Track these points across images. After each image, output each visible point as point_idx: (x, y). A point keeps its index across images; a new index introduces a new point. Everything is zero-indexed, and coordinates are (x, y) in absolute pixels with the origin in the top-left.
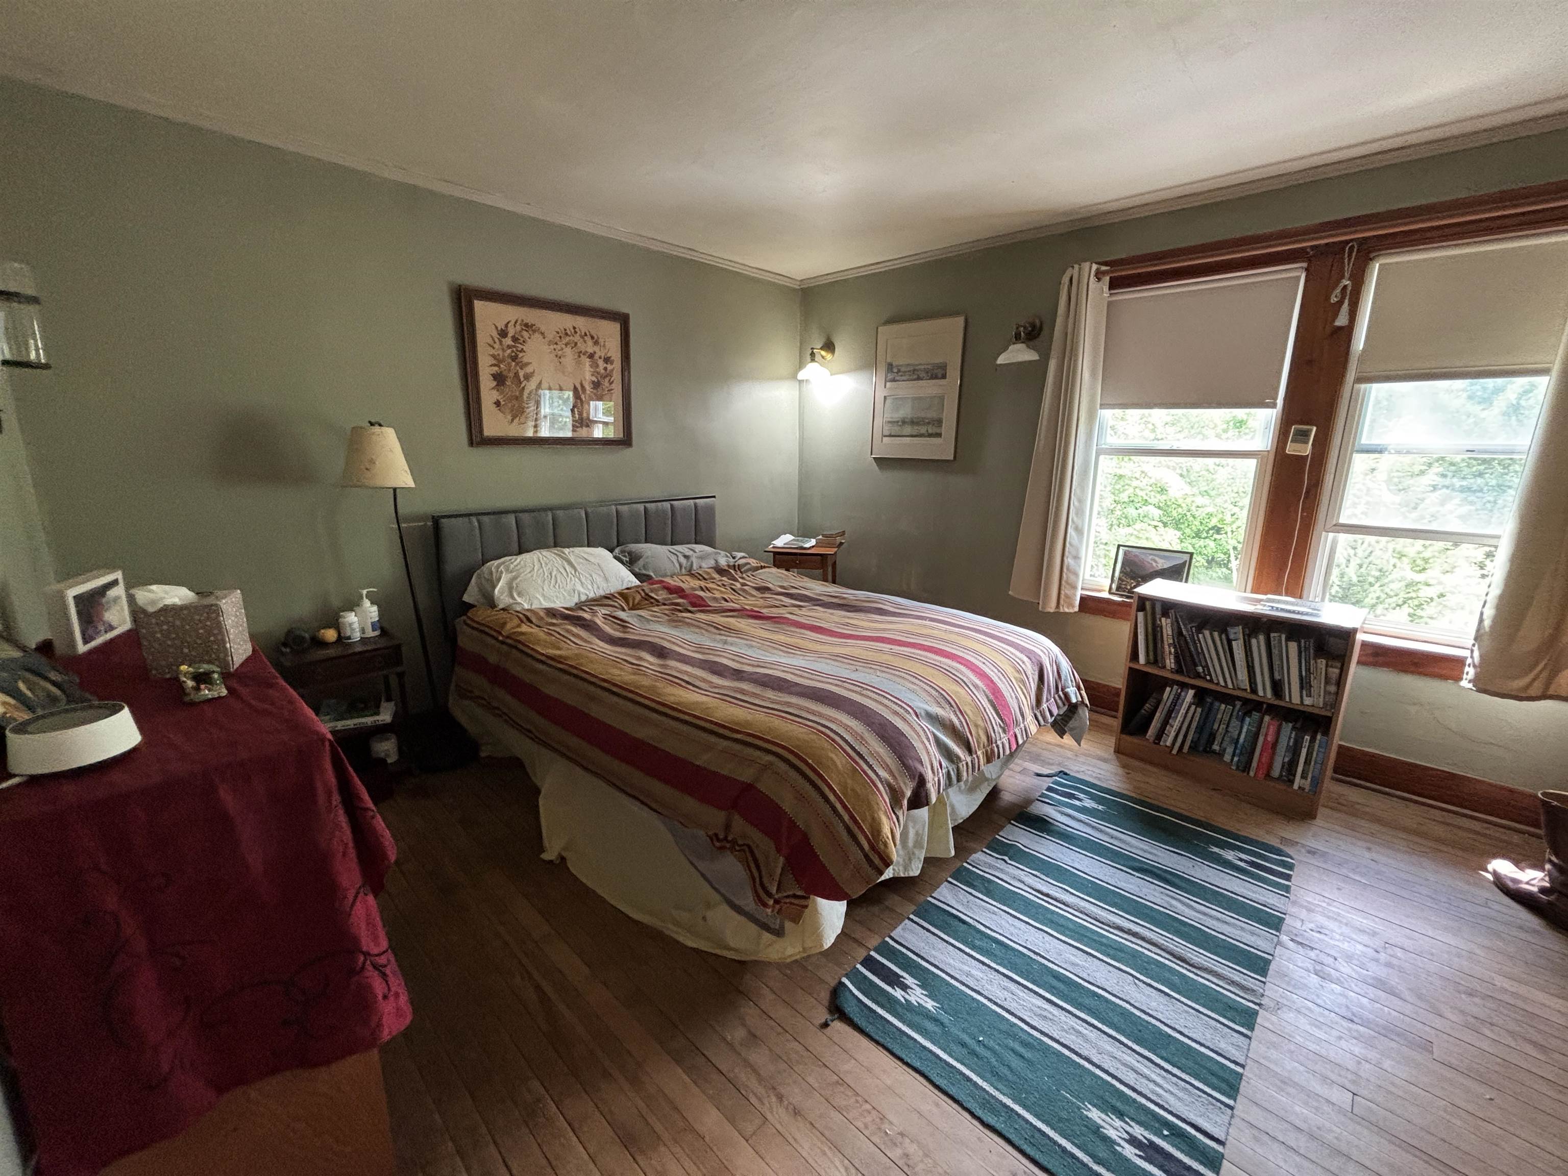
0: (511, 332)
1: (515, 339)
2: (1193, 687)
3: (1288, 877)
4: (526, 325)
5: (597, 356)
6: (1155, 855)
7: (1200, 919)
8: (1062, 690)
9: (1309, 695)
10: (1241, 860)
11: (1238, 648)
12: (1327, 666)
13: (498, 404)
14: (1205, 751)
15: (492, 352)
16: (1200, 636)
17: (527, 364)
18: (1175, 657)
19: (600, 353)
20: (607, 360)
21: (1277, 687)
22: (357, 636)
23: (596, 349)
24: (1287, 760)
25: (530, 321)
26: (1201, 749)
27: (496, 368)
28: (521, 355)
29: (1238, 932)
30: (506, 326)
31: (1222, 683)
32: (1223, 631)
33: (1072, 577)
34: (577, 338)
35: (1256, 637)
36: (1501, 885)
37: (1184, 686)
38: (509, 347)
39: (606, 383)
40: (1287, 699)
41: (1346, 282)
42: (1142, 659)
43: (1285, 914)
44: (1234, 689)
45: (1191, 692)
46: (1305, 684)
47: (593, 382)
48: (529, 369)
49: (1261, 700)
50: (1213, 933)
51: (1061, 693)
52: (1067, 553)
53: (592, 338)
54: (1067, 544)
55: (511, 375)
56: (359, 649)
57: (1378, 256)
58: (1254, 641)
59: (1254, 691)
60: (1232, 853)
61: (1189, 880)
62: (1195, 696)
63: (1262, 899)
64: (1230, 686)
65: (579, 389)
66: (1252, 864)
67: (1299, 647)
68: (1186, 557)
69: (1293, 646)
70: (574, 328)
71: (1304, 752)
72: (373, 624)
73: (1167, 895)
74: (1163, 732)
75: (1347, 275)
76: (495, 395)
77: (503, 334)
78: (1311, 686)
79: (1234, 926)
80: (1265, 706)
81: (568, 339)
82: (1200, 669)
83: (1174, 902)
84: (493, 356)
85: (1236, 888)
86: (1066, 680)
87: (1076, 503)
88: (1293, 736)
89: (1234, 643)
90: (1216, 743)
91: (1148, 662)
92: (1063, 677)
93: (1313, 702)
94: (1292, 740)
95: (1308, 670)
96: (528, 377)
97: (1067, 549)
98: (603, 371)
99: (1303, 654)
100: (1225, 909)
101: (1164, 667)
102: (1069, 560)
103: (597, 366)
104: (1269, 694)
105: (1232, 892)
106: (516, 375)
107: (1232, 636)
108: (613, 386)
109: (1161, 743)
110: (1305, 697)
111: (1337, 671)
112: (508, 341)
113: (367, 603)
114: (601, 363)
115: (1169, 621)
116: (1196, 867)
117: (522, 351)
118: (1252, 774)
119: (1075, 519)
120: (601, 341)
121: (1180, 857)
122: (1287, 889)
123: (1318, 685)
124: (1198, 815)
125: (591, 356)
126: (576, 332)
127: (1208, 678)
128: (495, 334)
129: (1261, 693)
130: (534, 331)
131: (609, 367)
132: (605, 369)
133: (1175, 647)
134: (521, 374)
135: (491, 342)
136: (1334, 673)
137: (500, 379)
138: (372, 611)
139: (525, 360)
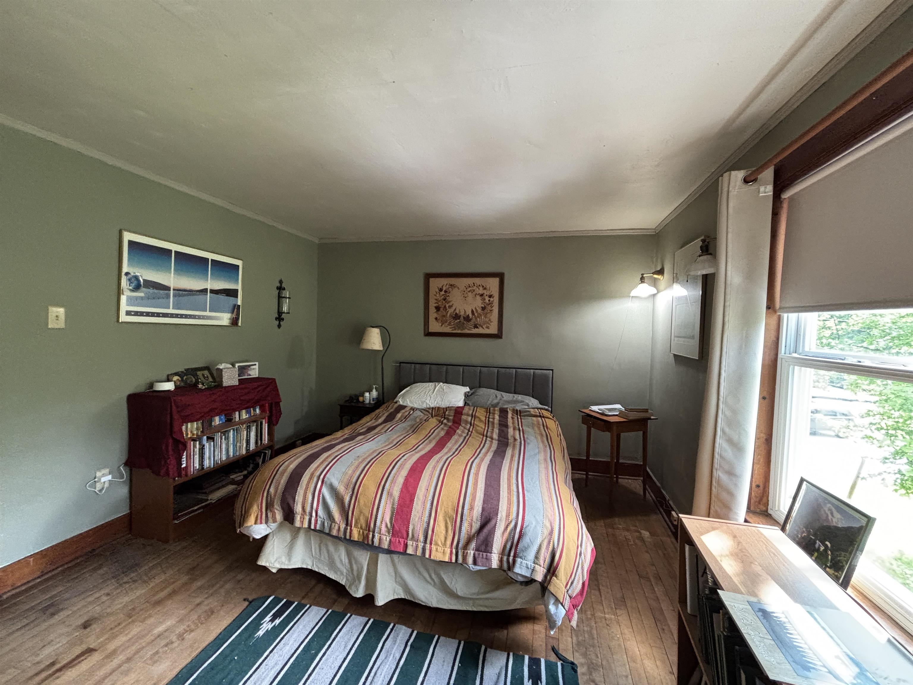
0: (444, 289)
1: (446, 292)
4: (451, 285)
5: (485, 295)
13: (436, 319)
15: (436, 298)
17: (449, 302)
19: (486, 293)
20: (490, 296)
22: (367, 401)
23: (485, 291)
25: (452, 283)
27: (437, 304)
28: (448, 298)
30: (442, 287)
33: (724, 495)
34: (475, 288)
38: (443, 295)
39: (489, 308)
47: (482, 307)
48: (450, 304)
52: (716, 465)
53: (483, 287)
54: (716, 455)
55: (443, 306)
56: (368, 406)
65: (475, 311)
68: (864, 521)
70: (474, 283)
72: (373, 399)
76: (435, 315)
77: (441, 290)
81: (470, 289)
84: (436, 299)
87: (728, 413)
96: (450, 307)
97: (716, 461)
98: (488, 302)
102: (719, 474)
103: (485, 299)
106: (445, 307)
108: (493, 308)
112: (443, 293)
113: (374, 390)
114: (487, 299)
117: (448, 296)
119: (727, 430)
120: (488, 287)
125: (482, 295)
126: (474, 285)
128: (437, 290)
130: (455, 287)
131: (491, 299)
132: (489, 301)
134: (447, 306)
135: (435, 293)
137: (438, 308)
138: (374, 393)
139: (449, 300)
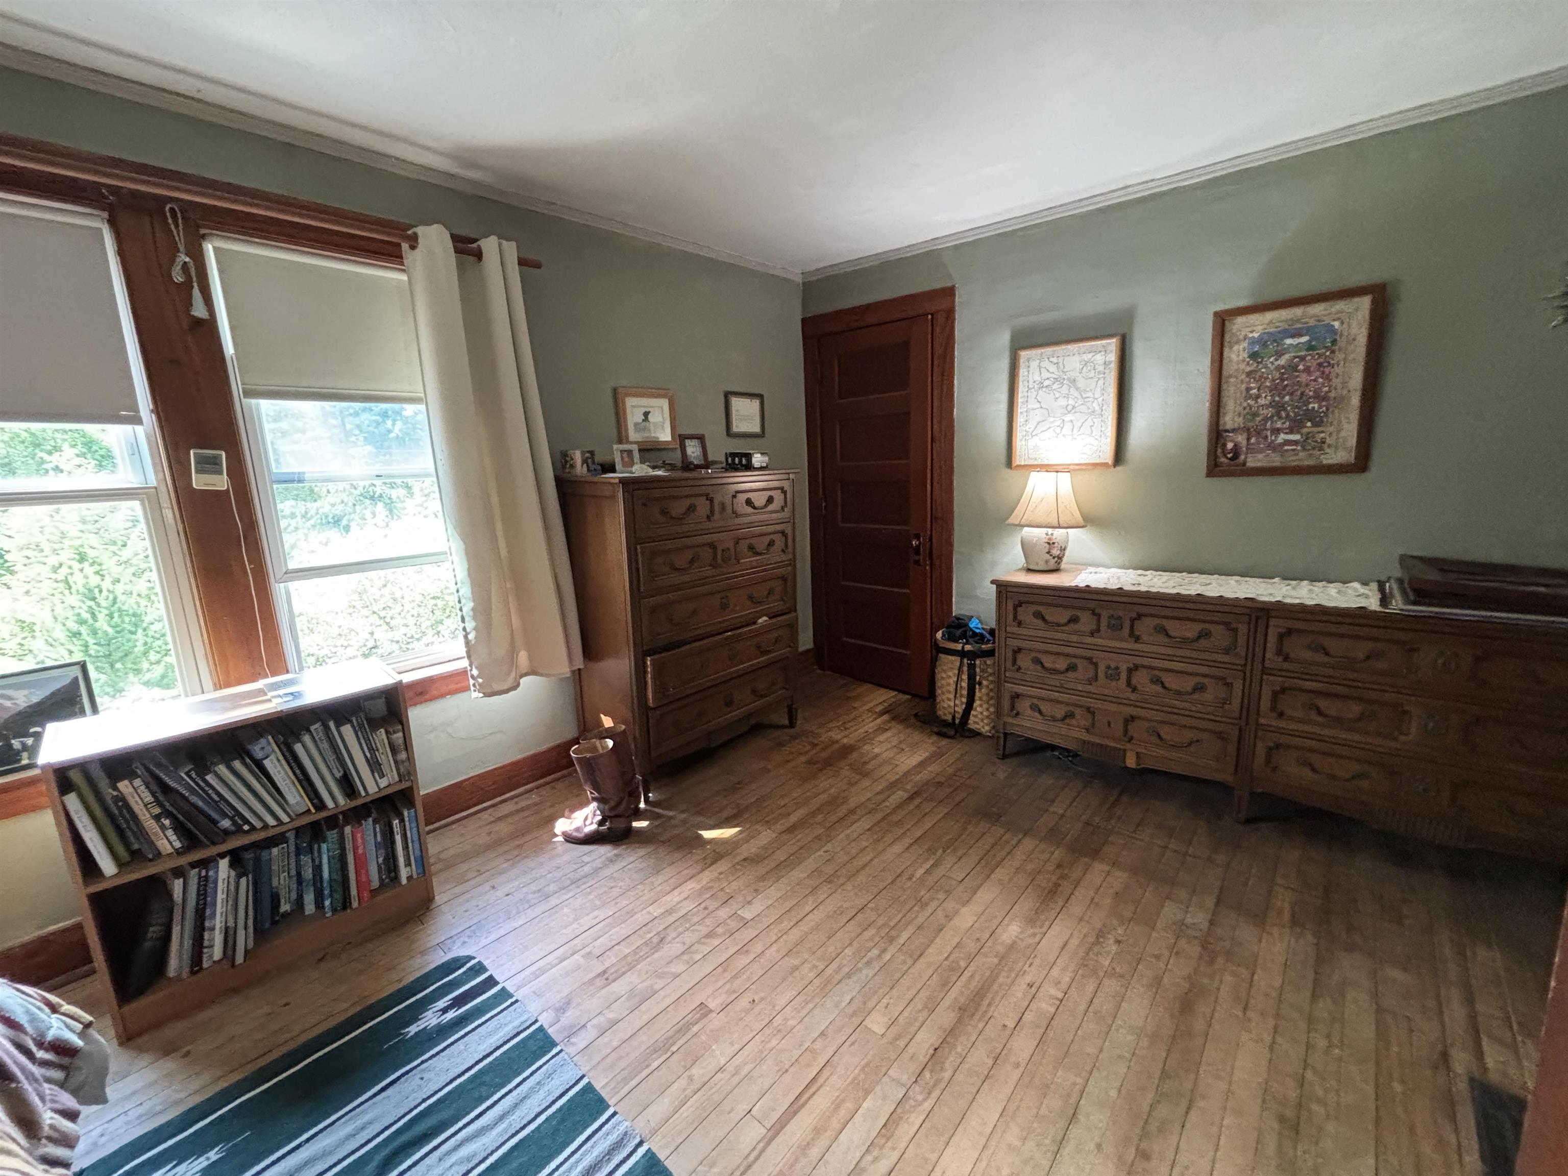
2: (222, 856)
3: (491, 982)
6: (370, 1123)
7: (505, 1131)
8: (40, 1045)
9: (382, 776)
10: (445, 1011)
11: (276, 767)
12: (387, 732)
14: (274, 923)
16: (208, 778)
18: (175, 830)
21: (347, 784)
24: (381, 860)
26: (267, 925)
29: (542, 1093)
31: (272, 822)
32: (243, 753)
35: (299, 740)
36: (570, 839)
37: (204, 864)
40: (363, 793)
41: (183, 258)
42: (107, 866)
43: (536, 1021)
44: (292, 820)
45: (224, 864)
46: (375, 766)
49: (335, 812)
50: (532, 1127)
51: (40, 1054)
57: (211, 234)
58: (298, 748)
59: (320, 805)
60: (429, 1014)
61: (439, 1101)
62: (232, 865)
63: (508, 1030)
64: (285, 819)
66: (458, 1002)
67: (353, 726)
69: (347, 730)
71: (398, 839)
73: (449, 1153)
74: (201, 946)
75: (182, 247)
78: (380, 765)
79: (532, 1091)
80: (341, 817)
82: (226, 823)
83: (464, 1152)
85: (482, 1048)
86: (33, 1019)
88: (378, 830)
89: (265, 762)
90: (283, 901)
91: (121, 865)
92: (23, 1020)
93: (388, 781)
94: (379, 835)
95: (371, 749)
99: (359, 733)
100: (503, 1085)
101: (158, 854)
104: (341, 800)
105: (485, 1057)
107: (259, 755)
109: (205, 965)
110: (379, 781)
111: (400, 734)
115: (137, 782)
116: (426, 1076)
118: (355, 904)
121: (396, 1087)
122: (504, 994)
123: (386, 758)
124: (345, 1009)
127: (246, 827)
129: (330, 804)
133: (169, 815)
136: (398, 738)
